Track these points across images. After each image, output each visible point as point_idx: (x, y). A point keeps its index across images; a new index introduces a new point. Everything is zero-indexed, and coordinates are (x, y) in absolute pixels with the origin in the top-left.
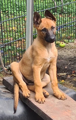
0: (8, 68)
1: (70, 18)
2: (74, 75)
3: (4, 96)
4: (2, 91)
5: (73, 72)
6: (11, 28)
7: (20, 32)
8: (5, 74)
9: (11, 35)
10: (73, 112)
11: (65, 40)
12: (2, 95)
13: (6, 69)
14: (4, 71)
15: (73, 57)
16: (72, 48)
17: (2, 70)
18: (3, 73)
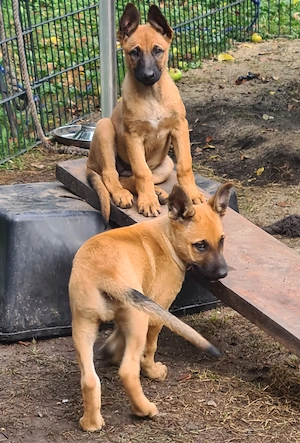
0: (51, 137)
1: (184, 9)
2: (211, 147)
3: (64, 208)
4: (57, 196)
5: (208, 140)
6: (47, 40)
7: (70, 48)
8: (47, 151)
9: (49, 57)
10: (233, 237)
11: (180, 63)
12: (57, 204)
13: (47, 139)
14: (43, 145)
15: (204, 104)
16: (197, 81)
17: (38, 143)
18: (41, 149)
